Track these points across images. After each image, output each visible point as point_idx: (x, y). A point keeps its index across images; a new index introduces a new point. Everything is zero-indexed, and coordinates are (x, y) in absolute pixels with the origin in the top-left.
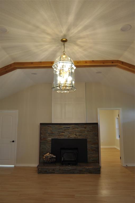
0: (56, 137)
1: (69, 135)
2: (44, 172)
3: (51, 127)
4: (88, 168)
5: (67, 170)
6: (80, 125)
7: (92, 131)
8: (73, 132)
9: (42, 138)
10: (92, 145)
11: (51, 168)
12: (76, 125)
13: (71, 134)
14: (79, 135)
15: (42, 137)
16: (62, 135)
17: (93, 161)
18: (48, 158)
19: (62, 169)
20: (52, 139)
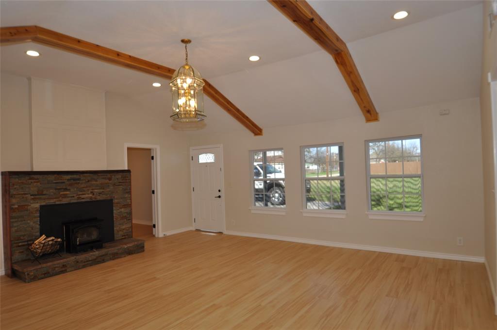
0: (52, 202)
1: (80, 195)
2: (43, 276)
3: (38, 179)
4: (126, 247)
5: (90, 259)
6: (99, 174)
7: (121, 184)
8: (87, 187)
9: (16, 206)
10: (121, 208)
11: (57, 264)
12: (91, 175)
13: (84, 193)
14: (99, 193)
15: (14, 205)
16: (65, 196)
17: (123, 236)
18: (48, 245)
19: (80, 260)
20: (41, 207)
